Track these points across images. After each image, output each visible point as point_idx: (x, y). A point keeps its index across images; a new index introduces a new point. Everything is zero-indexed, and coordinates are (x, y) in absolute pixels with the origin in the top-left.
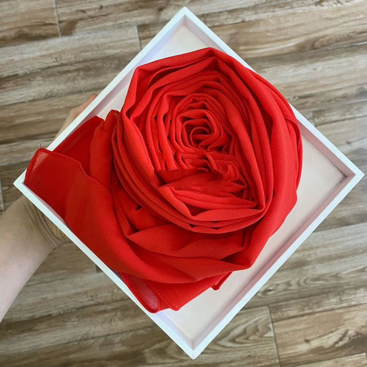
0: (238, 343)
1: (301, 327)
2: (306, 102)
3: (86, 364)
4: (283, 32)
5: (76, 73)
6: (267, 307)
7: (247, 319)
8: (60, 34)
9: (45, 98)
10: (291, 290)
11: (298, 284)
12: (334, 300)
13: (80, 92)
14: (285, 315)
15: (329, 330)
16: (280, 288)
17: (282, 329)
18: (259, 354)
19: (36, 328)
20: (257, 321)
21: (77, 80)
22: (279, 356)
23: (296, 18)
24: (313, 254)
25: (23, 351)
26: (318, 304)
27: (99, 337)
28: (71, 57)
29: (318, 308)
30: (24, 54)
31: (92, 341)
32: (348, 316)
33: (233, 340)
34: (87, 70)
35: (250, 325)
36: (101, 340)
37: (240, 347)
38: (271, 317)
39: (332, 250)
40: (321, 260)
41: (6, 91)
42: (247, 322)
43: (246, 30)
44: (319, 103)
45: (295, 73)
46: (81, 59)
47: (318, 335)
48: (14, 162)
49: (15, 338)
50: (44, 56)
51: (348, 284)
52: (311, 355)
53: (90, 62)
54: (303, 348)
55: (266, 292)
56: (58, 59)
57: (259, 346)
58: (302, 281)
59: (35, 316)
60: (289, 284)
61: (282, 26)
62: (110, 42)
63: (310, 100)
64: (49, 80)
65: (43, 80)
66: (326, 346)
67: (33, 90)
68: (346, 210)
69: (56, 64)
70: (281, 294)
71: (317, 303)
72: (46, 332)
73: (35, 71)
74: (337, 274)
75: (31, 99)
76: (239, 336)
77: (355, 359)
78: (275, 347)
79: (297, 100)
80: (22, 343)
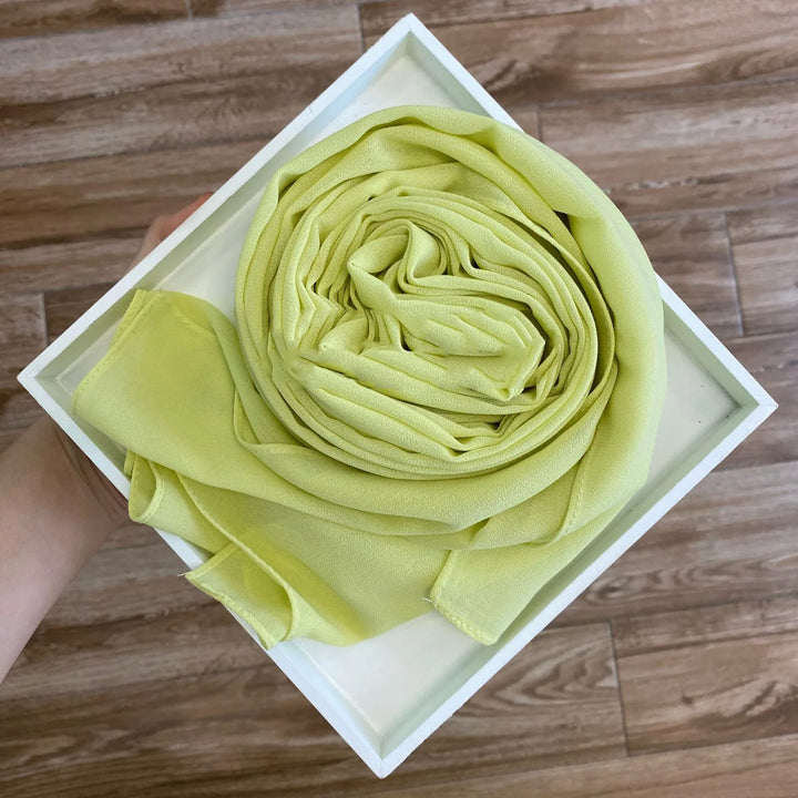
0: (542, 697)
1: (677, 670)
2: (715, 193)
3: (214, 724)
4: (673, 37)
5: (221, 101)
6: (607, 625)
7: (562, 647)
8: (190, 12)
9: (151, 150)
10: (661, 591)
11: (676, 579)
12: (748, 618)
13: (228, 141)
14: (643, 645)
15: (737, 681)
16: (637, 585)
17: (635, 672)
18: (584, 723)
19: (109, 642)
20: (582, 654)
21: (223, 114)
22: (625, 728)
23: (702, 10)
24: (709, 517)
25: (79, 689)
26: (715, 624)
27: (244, 669)
28: (211, 64)
29: (714, 632)
30: (110, 51)
31: (227, 677)
32: (776, 653)
33: (530, 691)
34: (245, 93)
35: (569, 660)
36: (249, 675)
37: (545, 706)
38: (614, 645)
39: (750, 512)
40: (728, 532)
41: (67, 130)
42: (562, 652)
43: (595, 29)
44: (741, 195)
45: (694, 129)
46: (234, 70)
47: (713, 689)
48: (77, 284)
49: (63, 662)
50: (153, 58)
51: (781, 585)
52: (694, 731)
53: (253, 78)
54: (679, 714)
55: (604, 592)
56: (184, 68)
57: (585, 706)
58: (683, 573)
59: (107, 616)
60: (655, 578)
61: (672, 24)
62: (300, 37)
63: (723, 188)
64: (163, 113)
65: (150, 110)
66: (727, 714)
67: (127, 130)
68: (786, 428)
69: (178, 77)
70: (637, 597)
71: (710, 622)
72: (132, 652)
73: (133, 90)
74: (759, 563)
75: (121, 149)
76: (543, 682)
77: (788, 744)
78: (619, 709)
79: (694, 186)
80: (80, 673)
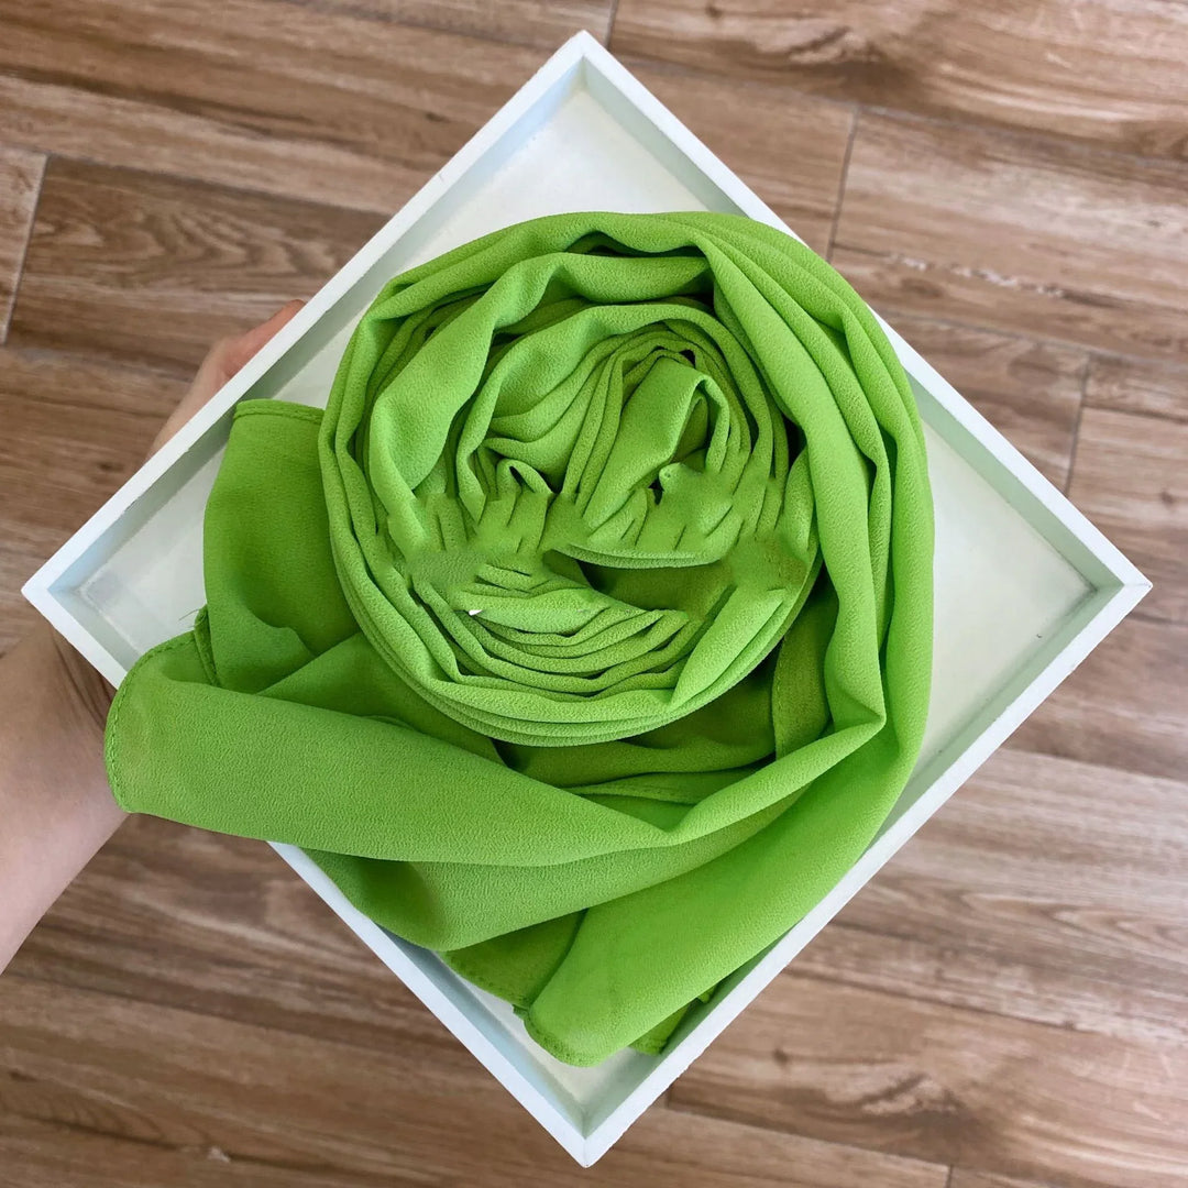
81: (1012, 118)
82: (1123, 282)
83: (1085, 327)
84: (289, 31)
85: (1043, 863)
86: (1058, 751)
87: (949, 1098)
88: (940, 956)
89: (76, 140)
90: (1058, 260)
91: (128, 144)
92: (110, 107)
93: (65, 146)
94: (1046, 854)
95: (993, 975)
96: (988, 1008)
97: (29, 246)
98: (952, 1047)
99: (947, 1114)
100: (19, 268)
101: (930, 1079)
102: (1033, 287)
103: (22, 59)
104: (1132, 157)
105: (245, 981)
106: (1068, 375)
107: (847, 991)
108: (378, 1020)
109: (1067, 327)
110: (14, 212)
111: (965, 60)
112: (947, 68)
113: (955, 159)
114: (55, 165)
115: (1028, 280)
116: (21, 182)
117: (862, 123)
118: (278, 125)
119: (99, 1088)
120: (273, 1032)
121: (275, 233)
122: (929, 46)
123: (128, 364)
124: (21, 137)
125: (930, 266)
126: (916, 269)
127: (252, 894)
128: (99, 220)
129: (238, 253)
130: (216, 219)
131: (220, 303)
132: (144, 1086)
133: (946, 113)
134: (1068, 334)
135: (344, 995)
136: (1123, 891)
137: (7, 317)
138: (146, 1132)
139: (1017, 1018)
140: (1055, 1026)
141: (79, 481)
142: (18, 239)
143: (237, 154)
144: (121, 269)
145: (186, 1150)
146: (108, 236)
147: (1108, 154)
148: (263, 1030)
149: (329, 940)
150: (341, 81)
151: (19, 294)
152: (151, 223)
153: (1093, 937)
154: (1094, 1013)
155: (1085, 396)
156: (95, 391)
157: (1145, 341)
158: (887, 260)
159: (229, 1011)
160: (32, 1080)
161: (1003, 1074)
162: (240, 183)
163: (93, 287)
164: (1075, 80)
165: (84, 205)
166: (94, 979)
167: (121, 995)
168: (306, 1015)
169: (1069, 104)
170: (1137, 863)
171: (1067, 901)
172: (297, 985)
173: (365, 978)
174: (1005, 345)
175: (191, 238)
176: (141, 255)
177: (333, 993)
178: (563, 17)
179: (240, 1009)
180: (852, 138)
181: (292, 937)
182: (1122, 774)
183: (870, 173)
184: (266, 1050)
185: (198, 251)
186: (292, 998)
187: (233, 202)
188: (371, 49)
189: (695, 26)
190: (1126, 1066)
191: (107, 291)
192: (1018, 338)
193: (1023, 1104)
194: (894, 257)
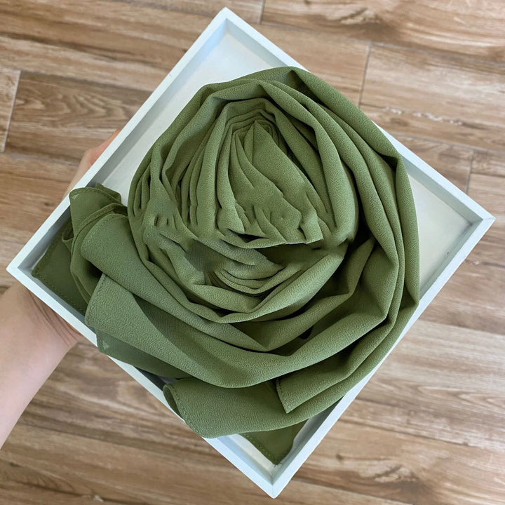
81: (440, 46)
82: (489, 118)
83: (471, 138)
84: (124, 15)
85: (454, 373)
86: (460, 324)
87: (413, 475)
88: (409, 414)
89: (33, 63)
90: (459, 109)
91: (54, 65)
92: (48, 49)
93: (28, 66)
94: (455, 369)
95: (432, 422)
96: (430, 436)
97: (14, 110)
98: (414, 453)
99: (412, 482)
100: (9, 120)
101: (404, 467)
102: (448, 121)
103: (10, 29)
104: (492, 63)
105: (108, 425)
106: (464, 159)
107: (368, 429)
108: (166, 441)
109: (464, 138)
110: (7, 95)
111: (419, 21)
112: (410, 25)
113: (413, 65)
114: (24, 75)
115: (446, 118)
116: (10, 82)
117: (373, 50)
118: (119, 55)
119: (47, 470)
120: (121, 446)
121: (118, 103)
122: (403, 15)
123: (56, 160)
124: (10, 63)
125: (403, 112)
126: (397, 113)
127: (111, 388)
128: (43, 97)
129: (103, 111)
130: (93, 97)
131: (95, 133)
132: (66, 469)
133: (410, 45)
134: (464, 141)
135: (151, 430)
136: (490, 385)
137: (5, 140)
138: (67, 489)
139: (442, 441)
140: (459, 444)
141: (35, 210)
142: (9, 107)
143: (101, 68)
144: (54, 119)
145: (84, 496)
146: (47, 105)
147: (482, 61)
148: (116, 446)
149: (144, 407)
150: (146, 36)
151: (9, 131)
152: (65, 99)
153: (476, 406)
154: (476, 438)
155: (472, 169)
156: (42, 172)
157: (499, 144)
158: (384, 110)
159: (102, 437)
160: (20, 466)
161: (437, 465)
162: (103, 81)
163: (40, 127)
164: (468, 29)
165: (36, 91)
166: (45, 424)
167: (56, 430)
168: (134, 439)
169: (464, 40)
170: (495, 373)
171: (464, 390)
172: (131, 426)
173: (160, 423)
174: (437, 146)
175: (82, 105)
176: (61, 113)
177: (146, 429)
178: (241, 6)
179: (106, 436)
180: (369, 56)
181: (129, 406)
182: (489, 334)
183: (376, 72)
184: (118, 454)
185: (85, 111)
186: (128, 432)
187: (99, 89)
188: (159, 22)
189: (299, 8)
190: (491, 461)
191: (46, 129)
192: (442, 143)
193: (445, 478)
194: (387, 108)
